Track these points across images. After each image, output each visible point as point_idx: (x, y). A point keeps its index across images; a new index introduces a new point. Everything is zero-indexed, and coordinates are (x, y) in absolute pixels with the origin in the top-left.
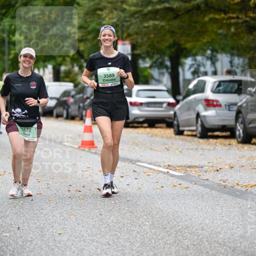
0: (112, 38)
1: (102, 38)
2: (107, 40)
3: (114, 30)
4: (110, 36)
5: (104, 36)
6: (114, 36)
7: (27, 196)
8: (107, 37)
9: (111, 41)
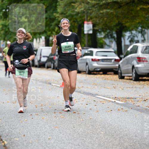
0: (68, 25)
2: (65, 26)
4: (67, 24)
5: (63, 24)
8: (65, 24)
9: (67, 26)
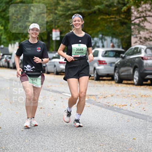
0: (80, 22)
1: (74, 23)
2: (77, 24)
3: (81, 17)
4: (79, 21)
5: (74, 22)
6: (82, 21)
7: (34, 126)
8: (77, 22)
9: (80, 24)
